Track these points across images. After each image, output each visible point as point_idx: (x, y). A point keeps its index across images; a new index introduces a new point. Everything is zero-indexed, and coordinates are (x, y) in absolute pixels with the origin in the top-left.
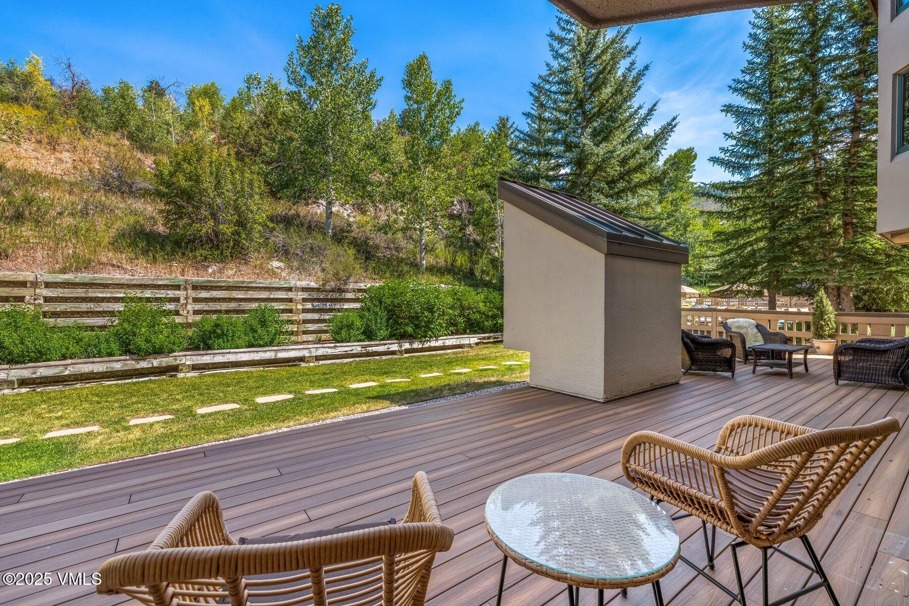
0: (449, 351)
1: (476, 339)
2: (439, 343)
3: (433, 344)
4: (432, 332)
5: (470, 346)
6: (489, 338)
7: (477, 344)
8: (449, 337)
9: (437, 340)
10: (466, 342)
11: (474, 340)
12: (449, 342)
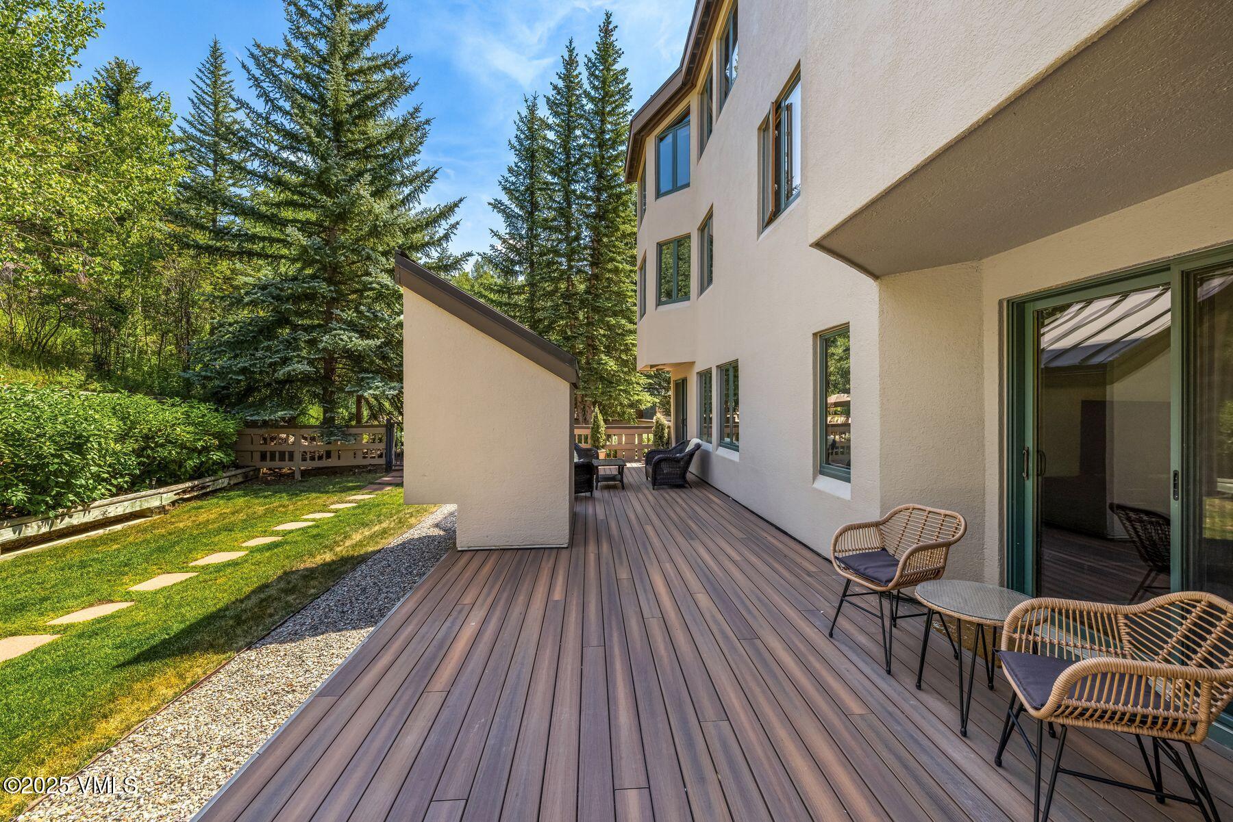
0: (119, 527)
1: (171, 495)
2: (94, 515)
3: (78, 519)
4: (77, 495)
5: (162, 510)
6: (192, 489)
7: (173, 503)
8: (115, 499)
9: (86, 509)
10: (155, 503)
11: (166, 496)
12: (114, 511)
